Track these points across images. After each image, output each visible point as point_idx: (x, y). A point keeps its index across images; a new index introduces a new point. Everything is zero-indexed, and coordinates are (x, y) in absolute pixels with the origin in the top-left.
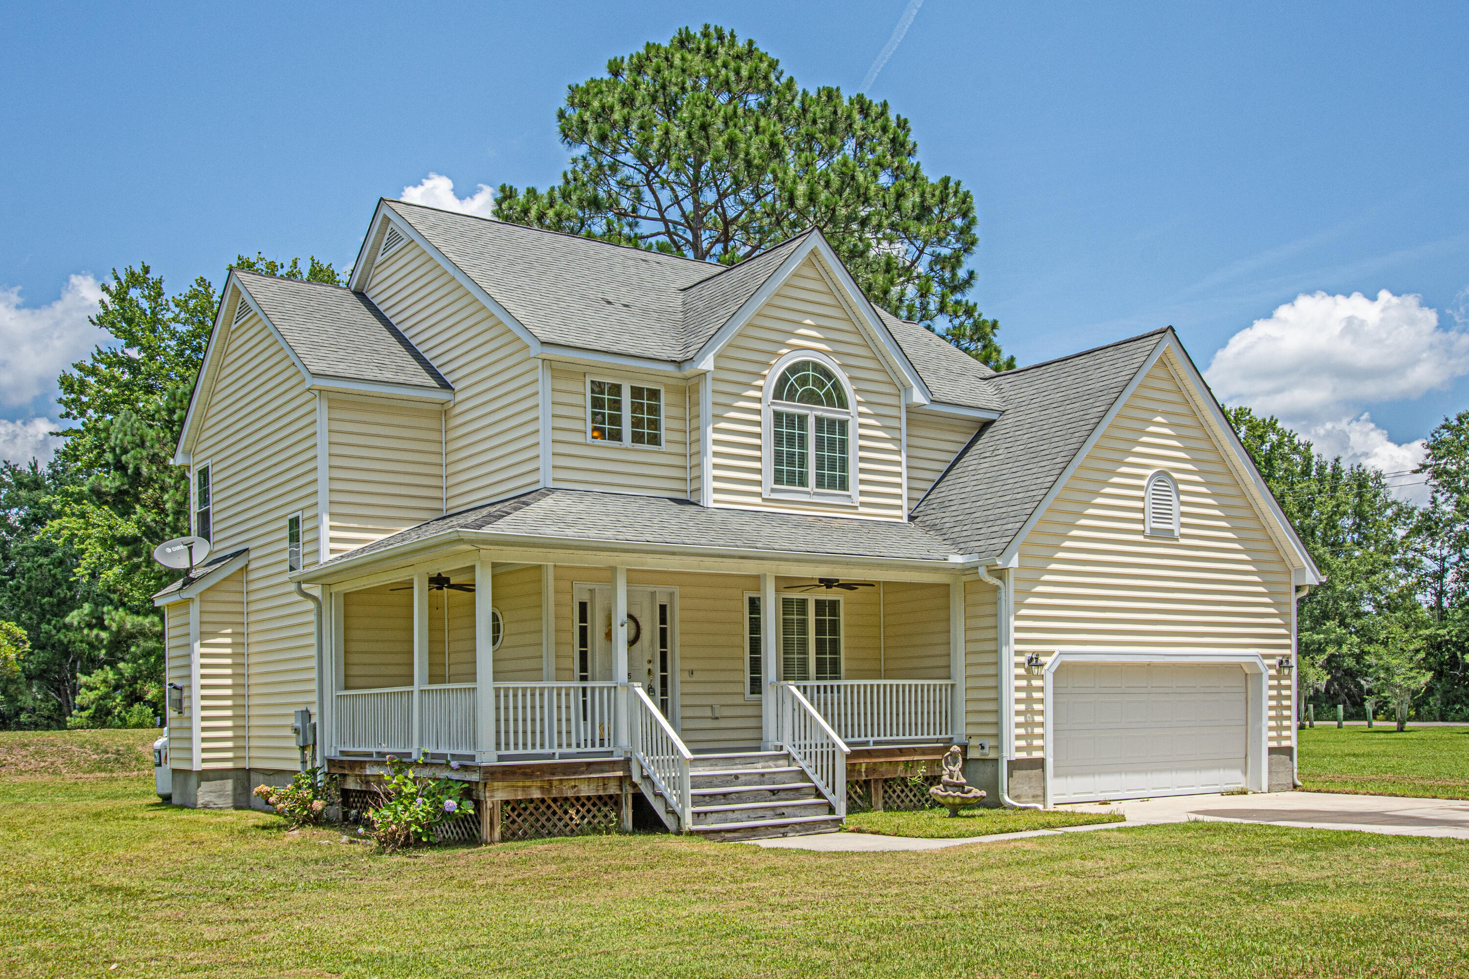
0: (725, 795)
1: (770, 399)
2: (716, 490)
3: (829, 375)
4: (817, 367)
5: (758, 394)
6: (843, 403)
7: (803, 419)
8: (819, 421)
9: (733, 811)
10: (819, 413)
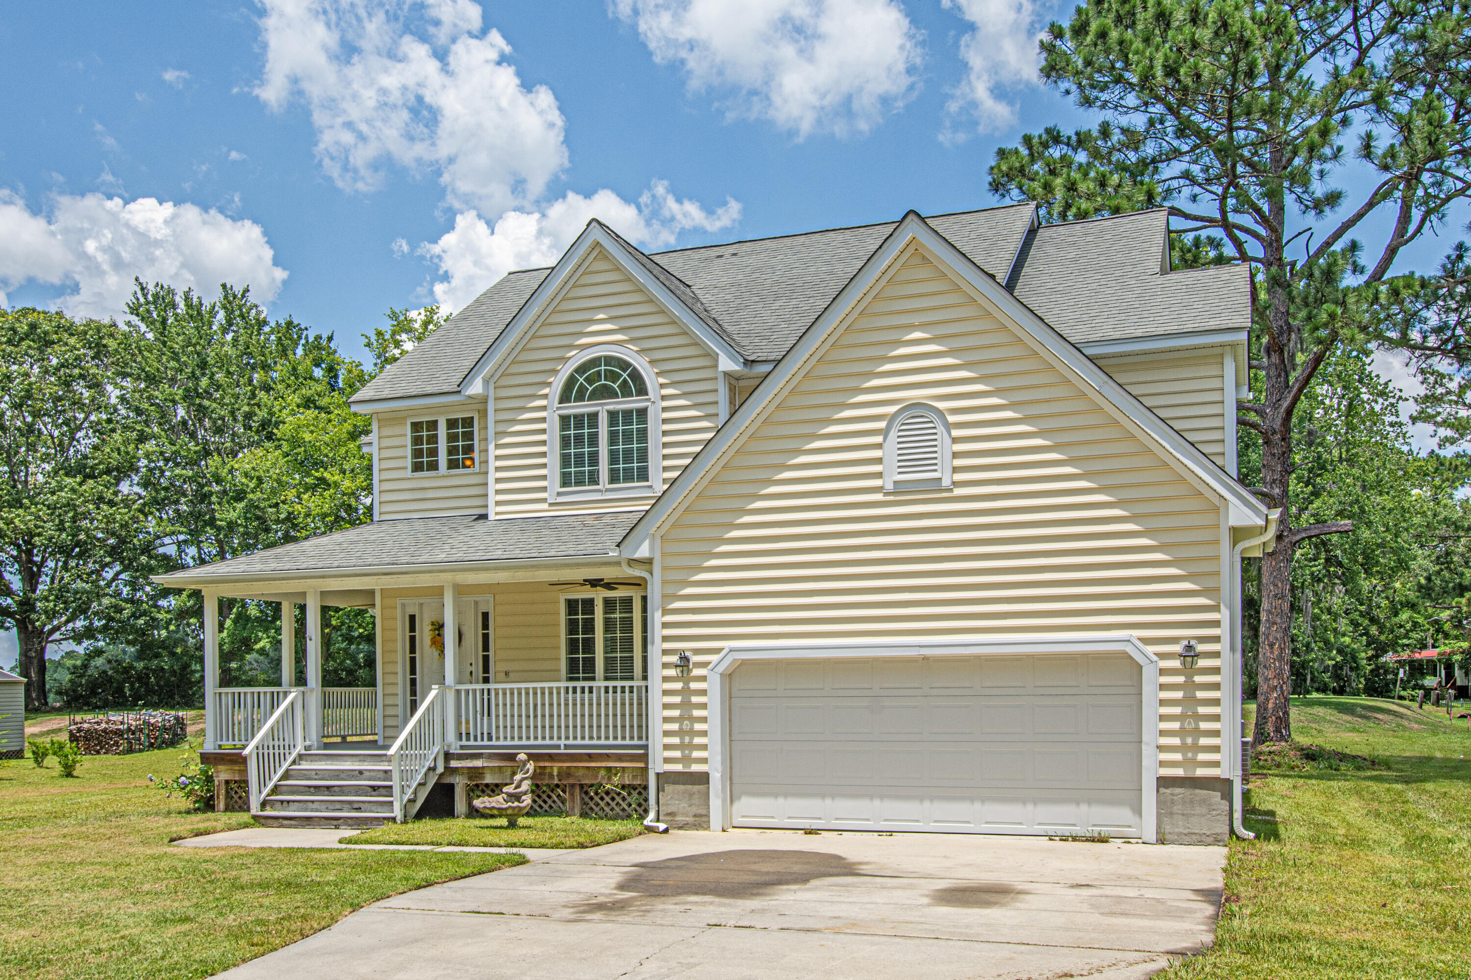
0: (328, 787)
1: (556, 405)
2: (498, 503)
3: (624, 365)
4: (609, 360)
5: (543, 402)
6: (642, 390)
7: (594, 417)
8: (613, 416)
9: (313, 802)
10: (611, 407)
